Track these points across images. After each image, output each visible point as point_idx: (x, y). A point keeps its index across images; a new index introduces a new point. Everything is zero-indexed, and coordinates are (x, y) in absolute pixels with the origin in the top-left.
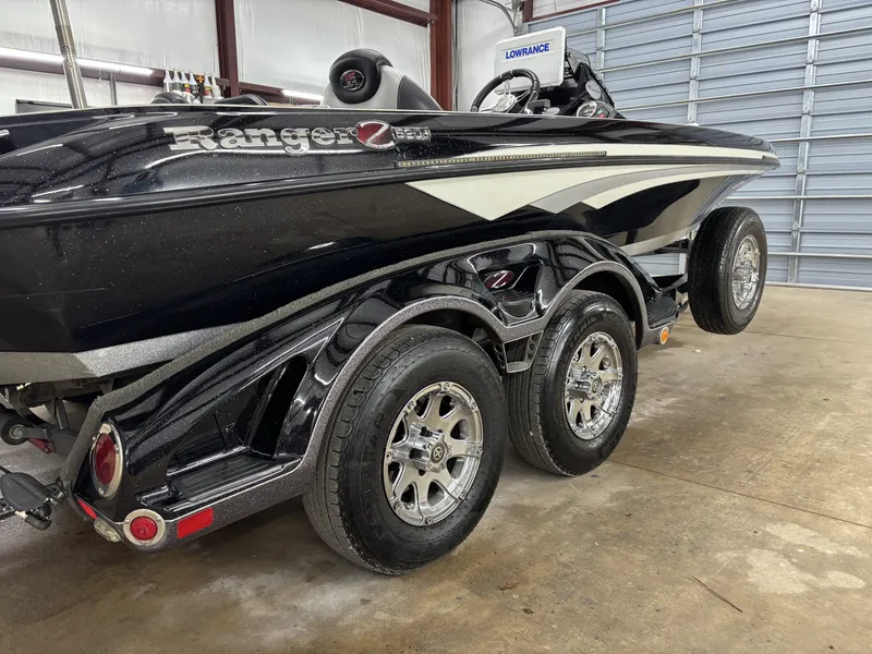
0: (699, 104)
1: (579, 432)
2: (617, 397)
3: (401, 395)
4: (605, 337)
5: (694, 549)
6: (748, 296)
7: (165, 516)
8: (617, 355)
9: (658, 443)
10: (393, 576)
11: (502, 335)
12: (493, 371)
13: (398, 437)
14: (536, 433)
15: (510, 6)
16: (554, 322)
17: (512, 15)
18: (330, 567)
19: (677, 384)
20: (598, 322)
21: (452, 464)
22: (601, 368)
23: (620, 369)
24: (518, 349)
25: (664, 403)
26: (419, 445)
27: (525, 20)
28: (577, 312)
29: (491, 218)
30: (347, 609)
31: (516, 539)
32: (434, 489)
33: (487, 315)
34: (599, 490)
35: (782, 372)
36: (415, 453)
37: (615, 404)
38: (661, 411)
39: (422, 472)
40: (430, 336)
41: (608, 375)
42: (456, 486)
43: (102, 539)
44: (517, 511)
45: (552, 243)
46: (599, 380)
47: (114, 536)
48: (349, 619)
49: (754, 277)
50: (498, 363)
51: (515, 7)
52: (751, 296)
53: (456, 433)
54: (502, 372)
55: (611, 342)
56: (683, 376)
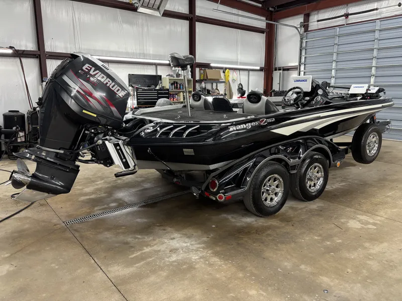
0: (377, 68)
1: (310, 190)
2: (322, 181)
3: (265, 177)
4: (318, 165)
5: (336, 218)
6: (373, 152)
7: (225, 195)
8: (322, 169)
9: (335, 195)
10: (261, 217)
11: (289, 164)
12: (287, 172)
13: (264, 186)
14: (298, 189)
15: (299, 26)
16: (304, 160)
17: (299, 29)
18: (247, 212)
19: (348, 179)
20: (317, 160)
21: (276, 194)
22: (318, 173)
23: (323, 173)
24: (294, 167)
25: (341, 184)
26: (268, 189)
27: (305, 32)
28: (311, 157)
29: (288, 135)
30: (253, 222)
31: (291, 213)
32: (272, 199)
33: (286, 159)
34: (315, 205)
35: (388, 177)
36: (267, 190)
37: (321, 183)
38: (339, 187)
39: (269, 195)
40: (272, 164)
41: (319, 175)
42: (277, 199)
43: (212, 200)
44: (292, 208)
45: (305, 140)
46: (316, 176)
47: (214, 199)
48: (253, 223)
49: (377, 145)
50: (288, 171)
51: (301, 27)
52: (375, 151)
53: (277, 187)
54: (289, 173)
55: (320, 166)
56: (351, 176)
